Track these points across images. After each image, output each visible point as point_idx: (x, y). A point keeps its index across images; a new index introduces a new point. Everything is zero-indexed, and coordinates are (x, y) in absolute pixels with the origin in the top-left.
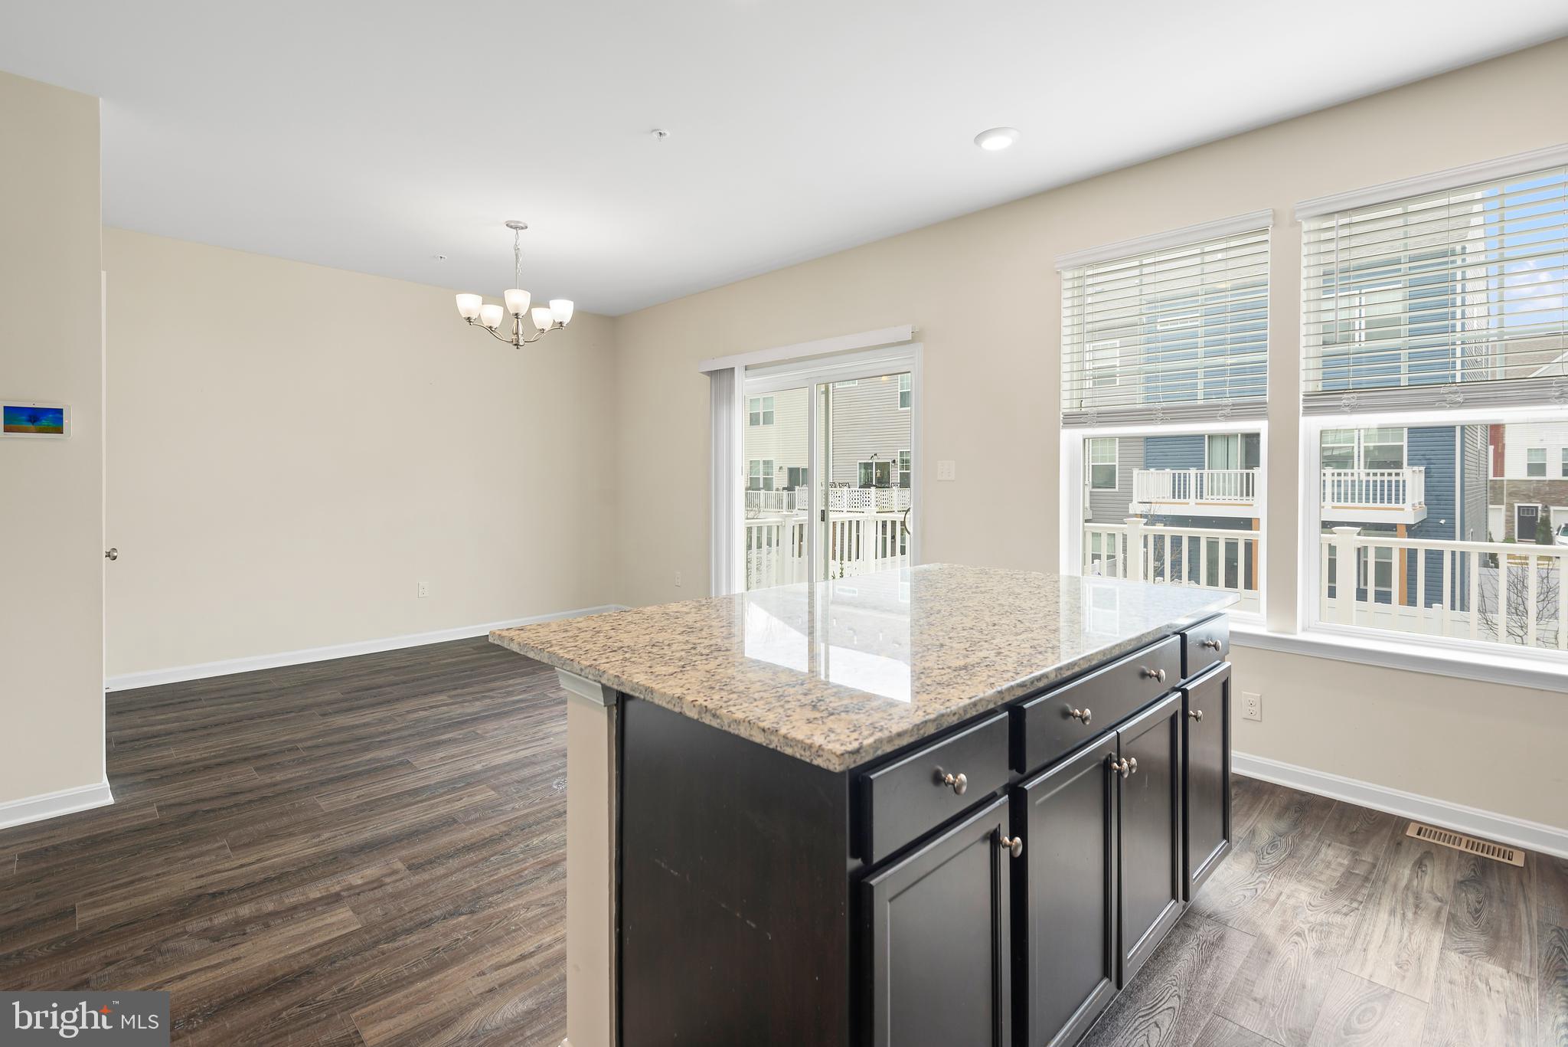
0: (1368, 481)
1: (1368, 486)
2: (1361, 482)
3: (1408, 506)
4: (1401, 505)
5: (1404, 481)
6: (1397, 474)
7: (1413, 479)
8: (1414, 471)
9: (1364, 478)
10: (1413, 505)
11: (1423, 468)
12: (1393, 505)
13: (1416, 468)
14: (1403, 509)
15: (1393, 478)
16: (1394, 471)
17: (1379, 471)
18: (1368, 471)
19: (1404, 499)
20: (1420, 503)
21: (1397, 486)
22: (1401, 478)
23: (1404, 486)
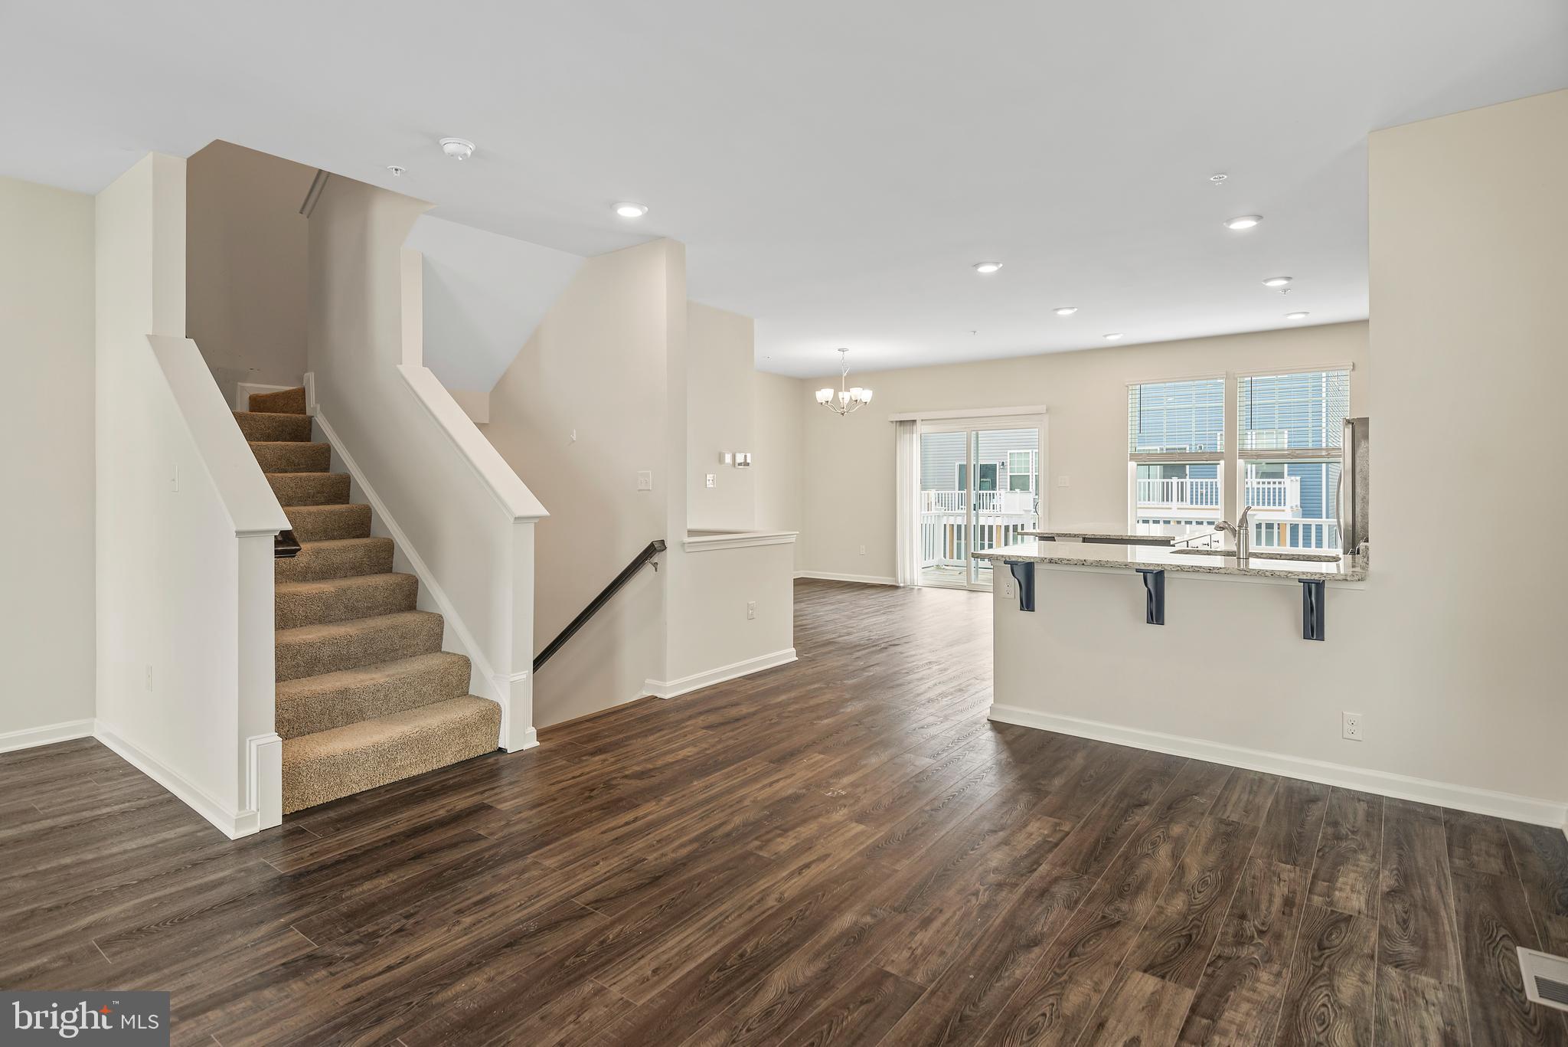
0: (1258, 489)
1: (1258, 492)
2: (1253, 489)
3: (1287, 508)
4: (1282, 507)
5: (1285, 489)
6: (1280, 483)
7: (1291, 486)
8: (1292, 481)
9: (1255, 486)
10: (1292, 507)
11: (1298, 478)
12: (1277, 507)
13: (1293, 478)
14: (1283, 511)
15: (1277, 486)
16: (1277, 480)
17: (1266, 480)
18: (1258, 480)
19: (1285, 503)
20: (1297, 506)
21: (1280, 492)
22: (1282, 486)
23: (1285, 492)
